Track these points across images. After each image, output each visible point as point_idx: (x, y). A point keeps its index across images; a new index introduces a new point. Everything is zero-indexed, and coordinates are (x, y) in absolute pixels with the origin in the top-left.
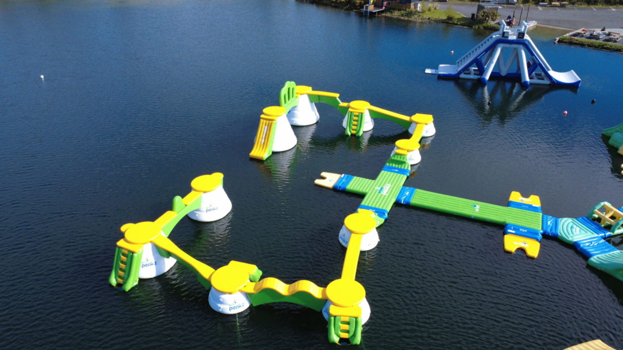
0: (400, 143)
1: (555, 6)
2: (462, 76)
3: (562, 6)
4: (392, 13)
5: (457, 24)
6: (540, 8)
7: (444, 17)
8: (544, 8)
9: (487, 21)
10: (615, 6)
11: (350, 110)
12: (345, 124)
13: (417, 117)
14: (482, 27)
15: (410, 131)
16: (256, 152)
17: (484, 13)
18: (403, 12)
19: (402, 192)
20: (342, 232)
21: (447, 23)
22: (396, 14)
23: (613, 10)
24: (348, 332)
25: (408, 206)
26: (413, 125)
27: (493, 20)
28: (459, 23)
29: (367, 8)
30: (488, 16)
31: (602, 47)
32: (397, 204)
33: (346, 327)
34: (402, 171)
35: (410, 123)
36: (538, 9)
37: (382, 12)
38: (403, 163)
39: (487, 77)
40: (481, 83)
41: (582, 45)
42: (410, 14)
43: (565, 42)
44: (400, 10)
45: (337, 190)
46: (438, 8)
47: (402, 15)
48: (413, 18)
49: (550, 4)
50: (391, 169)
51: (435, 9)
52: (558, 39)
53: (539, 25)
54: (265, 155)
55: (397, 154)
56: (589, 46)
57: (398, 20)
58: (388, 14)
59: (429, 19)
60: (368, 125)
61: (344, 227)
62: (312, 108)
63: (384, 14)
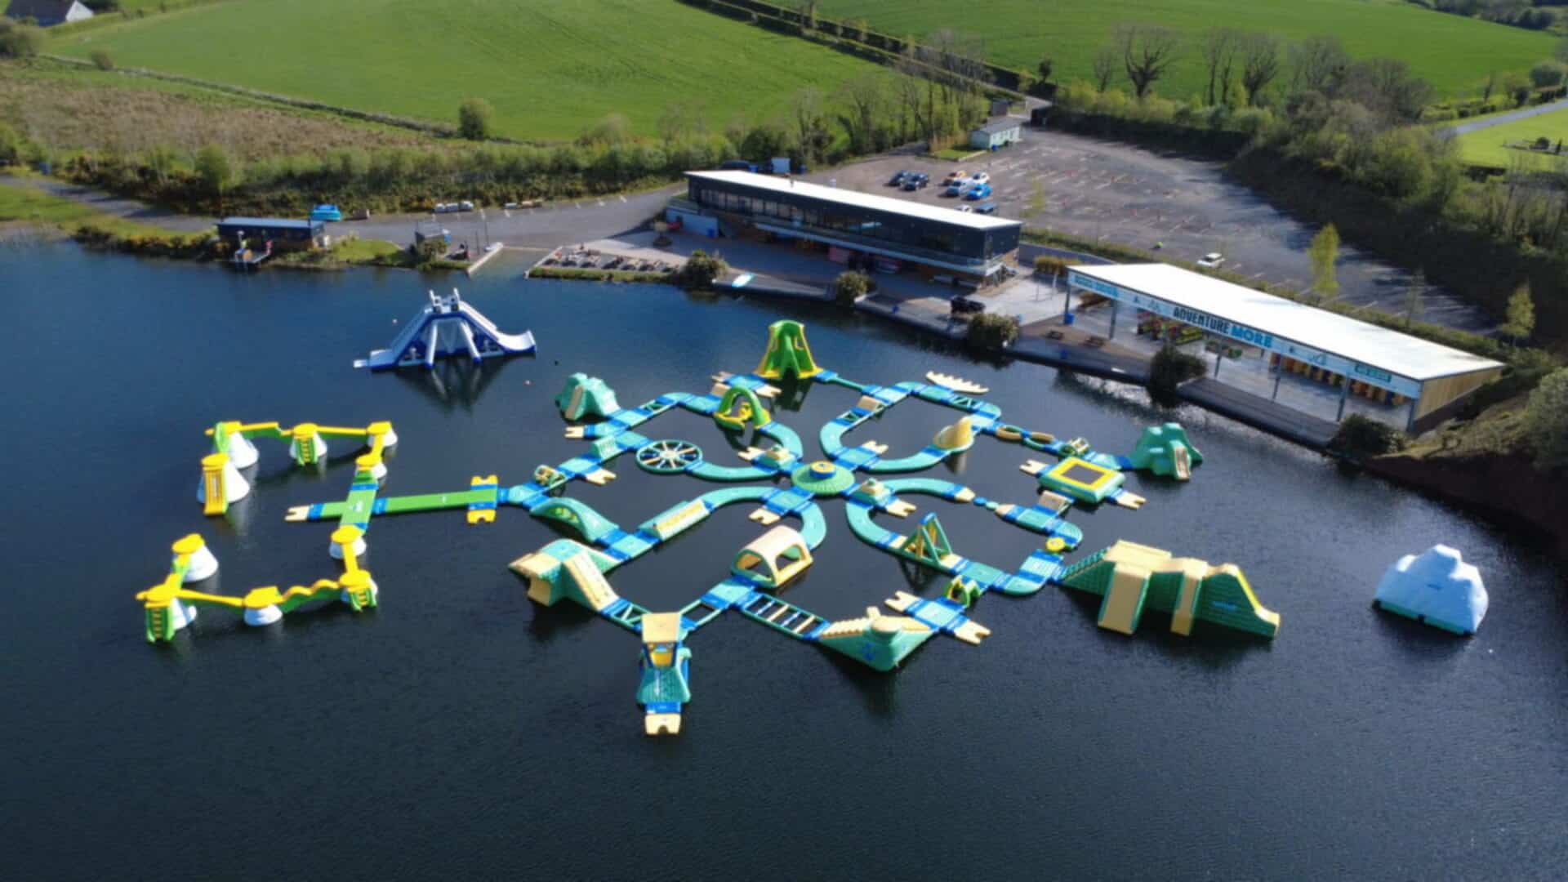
0: (362, 461)
1: (527, 207)
2: (402, 363)
3: (537, 206)
4: (285, 258)
5: (392, 266)
6: (507, 213)
7: (370, 256)
8: (513, 211)
9: (434, 256)
10: (603, 197)
11: (296, 438)
12: (293, 453)
13: (375, 428)
14: (428, 267)
15: (370, 444)
16: (211, 508)
17: (426, 245)
18: (303, 254)
19: (375, 505)
20: (332, 548)
21: (378, 265)
22: (292, 259)
23: (602, 204)
24: (365, 600)
25: (383, 515)
26: (371, 438)
27: (441, 252)
28: (395, 264)
29: (240, 256)
30: (432, 250)
31: (579, 277)
32: (374, 516)
33: (363, 598)
34: (370, 487)
35: (367, 436)
36: (504, 215)
37: (268, 259)
38: (368, 479)
39: (431, 360)
40: (425, 368)
41: (556, 277)
42: (315, 257)
43: (537, 276)
44: (296, 251)
45: (311, 520)
46: (357, 238)
47: (304, 260)
48: (323, 264)
49: (519, 203)
50: (358, 488)
51: (353, 239)
52: (527, 273)
53: (507, 247)
54: (222, 508)
55: (362, 472)
56: (566, 277)
57: (298, 269)
58: (279, 261)
59: (348, 261)
60: (321, 449)
61: (332, 543)
62: (250, 446)
63: (272, 262)
